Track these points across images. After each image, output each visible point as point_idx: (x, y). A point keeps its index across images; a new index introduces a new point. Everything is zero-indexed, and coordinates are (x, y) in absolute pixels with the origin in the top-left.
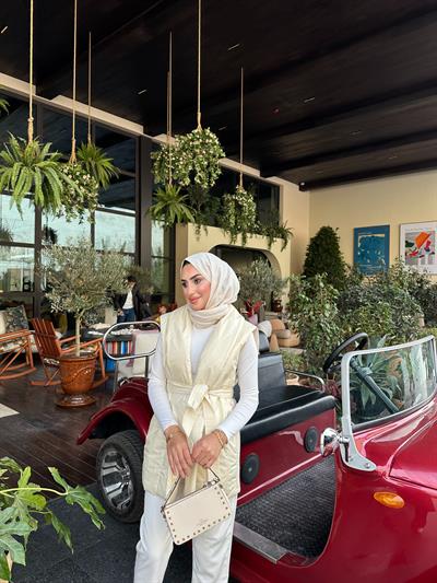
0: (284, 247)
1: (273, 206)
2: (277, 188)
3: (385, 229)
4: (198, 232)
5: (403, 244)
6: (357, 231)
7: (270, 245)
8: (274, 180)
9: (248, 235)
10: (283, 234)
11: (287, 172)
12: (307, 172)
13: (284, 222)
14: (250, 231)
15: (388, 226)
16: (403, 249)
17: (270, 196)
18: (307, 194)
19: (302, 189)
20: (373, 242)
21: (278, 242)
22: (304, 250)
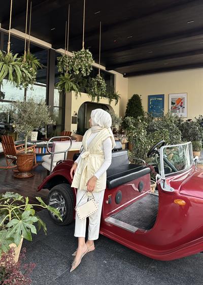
0: (116, 103)
1: (111, 84)
2: (113, 75)
3: (162, 96)
4: (76, 95)
5: (170, 103)
6: (150, 97)
7: (110, 102)
8: (112, 72)
9: (100, 97)
10: (116, 97)
11: (118, 68)
12: (127, 69)
13: (116, 91)
14: (101, 96)
15: (164, 95)
16: (170, 105)
17: (110, 79)
18: (127, 79)
19: (124, 76)
20: (157, 102)
21: (114, 101)
22: (126, 105)
